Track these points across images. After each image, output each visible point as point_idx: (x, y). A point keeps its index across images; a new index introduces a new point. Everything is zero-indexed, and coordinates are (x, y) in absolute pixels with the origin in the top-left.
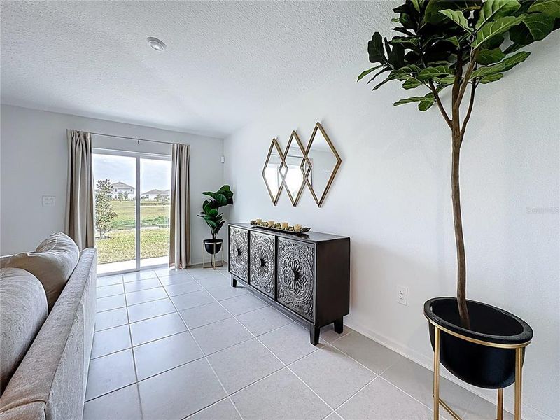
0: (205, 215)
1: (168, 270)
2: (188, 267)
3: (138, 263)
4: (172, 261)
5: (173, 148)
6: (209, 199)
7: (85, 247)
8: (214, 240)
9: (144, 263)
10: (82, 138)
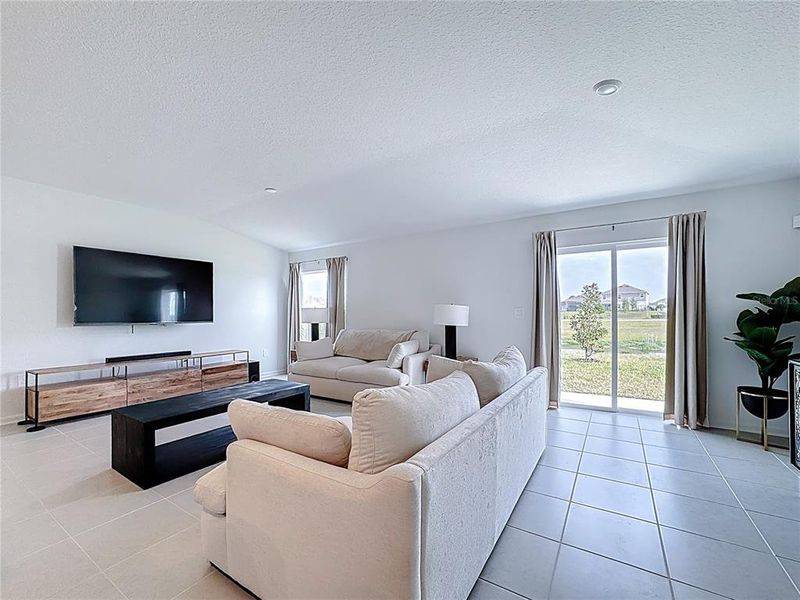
0: (742, 339)
1: (662, 423)
2: (700, 428)
3: (614, 401)
4: (670, 410)
5: (671, 225)
6: (754, 306)
7: (533, 364)
8: (766, 390)
9: (623, 403)
10: (546, 238)
